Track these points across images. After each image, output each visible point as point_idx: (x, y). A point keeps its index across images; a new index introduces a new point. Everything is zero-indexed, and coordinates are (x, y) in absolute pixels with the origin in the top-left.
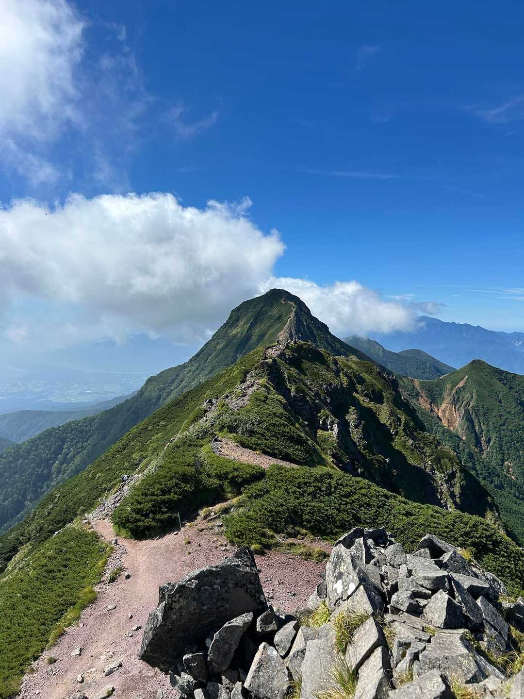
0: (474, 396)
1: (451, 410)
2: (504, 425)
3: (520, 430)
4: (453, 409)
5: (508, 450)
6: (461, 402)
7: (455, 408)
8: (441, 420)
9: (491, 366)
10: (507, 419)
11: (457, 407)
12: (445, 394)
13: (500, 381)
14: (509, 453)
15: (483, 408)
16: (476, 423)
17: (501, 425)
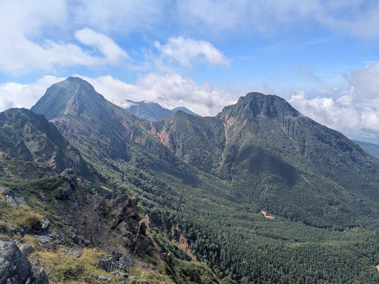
0: (175, 127)
1: (165, 134)
2: (186, 139)
3: (192, 141)
4: (166, 134)
5: (186, 150)
6: (170, 130)
7: (167, 133)
8: (160, 139)
9: (185, 113)
10: (187, 136)
11: (168, 133)
12: (164, 127)
13: (189, 120)
14: (186, 151)
15: (178, 132)
16: (175, 139)
17: (184, 139)
